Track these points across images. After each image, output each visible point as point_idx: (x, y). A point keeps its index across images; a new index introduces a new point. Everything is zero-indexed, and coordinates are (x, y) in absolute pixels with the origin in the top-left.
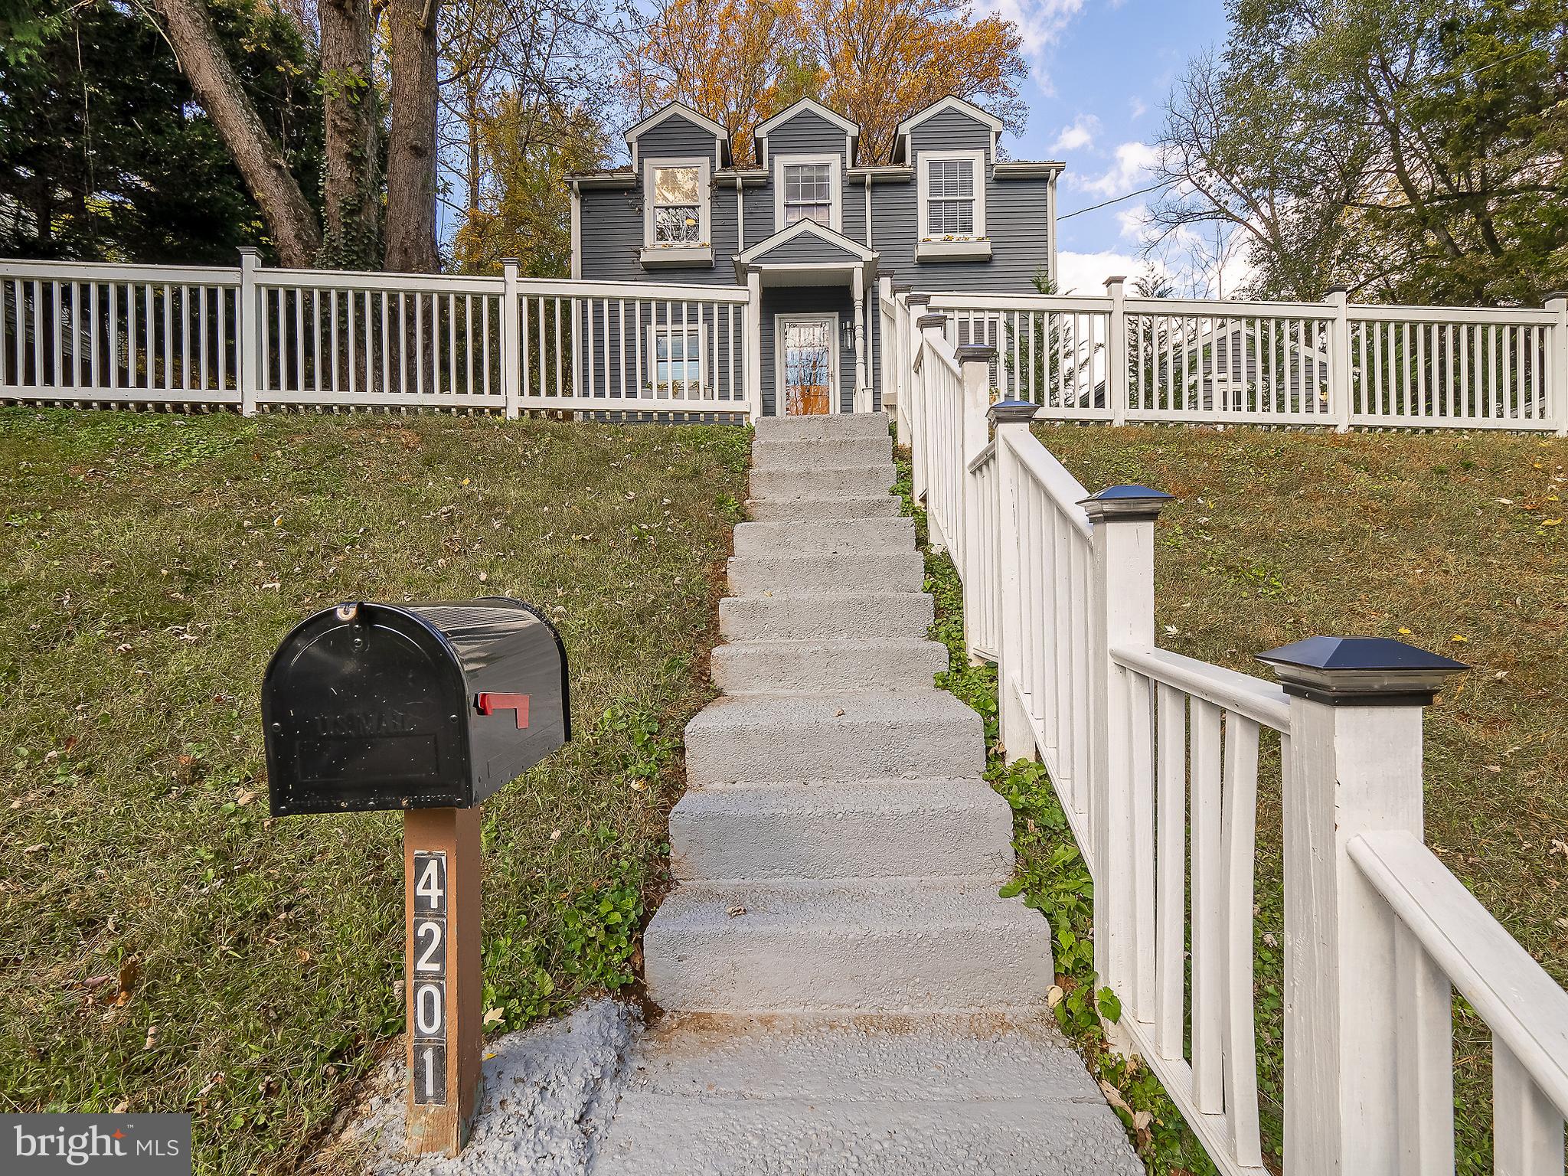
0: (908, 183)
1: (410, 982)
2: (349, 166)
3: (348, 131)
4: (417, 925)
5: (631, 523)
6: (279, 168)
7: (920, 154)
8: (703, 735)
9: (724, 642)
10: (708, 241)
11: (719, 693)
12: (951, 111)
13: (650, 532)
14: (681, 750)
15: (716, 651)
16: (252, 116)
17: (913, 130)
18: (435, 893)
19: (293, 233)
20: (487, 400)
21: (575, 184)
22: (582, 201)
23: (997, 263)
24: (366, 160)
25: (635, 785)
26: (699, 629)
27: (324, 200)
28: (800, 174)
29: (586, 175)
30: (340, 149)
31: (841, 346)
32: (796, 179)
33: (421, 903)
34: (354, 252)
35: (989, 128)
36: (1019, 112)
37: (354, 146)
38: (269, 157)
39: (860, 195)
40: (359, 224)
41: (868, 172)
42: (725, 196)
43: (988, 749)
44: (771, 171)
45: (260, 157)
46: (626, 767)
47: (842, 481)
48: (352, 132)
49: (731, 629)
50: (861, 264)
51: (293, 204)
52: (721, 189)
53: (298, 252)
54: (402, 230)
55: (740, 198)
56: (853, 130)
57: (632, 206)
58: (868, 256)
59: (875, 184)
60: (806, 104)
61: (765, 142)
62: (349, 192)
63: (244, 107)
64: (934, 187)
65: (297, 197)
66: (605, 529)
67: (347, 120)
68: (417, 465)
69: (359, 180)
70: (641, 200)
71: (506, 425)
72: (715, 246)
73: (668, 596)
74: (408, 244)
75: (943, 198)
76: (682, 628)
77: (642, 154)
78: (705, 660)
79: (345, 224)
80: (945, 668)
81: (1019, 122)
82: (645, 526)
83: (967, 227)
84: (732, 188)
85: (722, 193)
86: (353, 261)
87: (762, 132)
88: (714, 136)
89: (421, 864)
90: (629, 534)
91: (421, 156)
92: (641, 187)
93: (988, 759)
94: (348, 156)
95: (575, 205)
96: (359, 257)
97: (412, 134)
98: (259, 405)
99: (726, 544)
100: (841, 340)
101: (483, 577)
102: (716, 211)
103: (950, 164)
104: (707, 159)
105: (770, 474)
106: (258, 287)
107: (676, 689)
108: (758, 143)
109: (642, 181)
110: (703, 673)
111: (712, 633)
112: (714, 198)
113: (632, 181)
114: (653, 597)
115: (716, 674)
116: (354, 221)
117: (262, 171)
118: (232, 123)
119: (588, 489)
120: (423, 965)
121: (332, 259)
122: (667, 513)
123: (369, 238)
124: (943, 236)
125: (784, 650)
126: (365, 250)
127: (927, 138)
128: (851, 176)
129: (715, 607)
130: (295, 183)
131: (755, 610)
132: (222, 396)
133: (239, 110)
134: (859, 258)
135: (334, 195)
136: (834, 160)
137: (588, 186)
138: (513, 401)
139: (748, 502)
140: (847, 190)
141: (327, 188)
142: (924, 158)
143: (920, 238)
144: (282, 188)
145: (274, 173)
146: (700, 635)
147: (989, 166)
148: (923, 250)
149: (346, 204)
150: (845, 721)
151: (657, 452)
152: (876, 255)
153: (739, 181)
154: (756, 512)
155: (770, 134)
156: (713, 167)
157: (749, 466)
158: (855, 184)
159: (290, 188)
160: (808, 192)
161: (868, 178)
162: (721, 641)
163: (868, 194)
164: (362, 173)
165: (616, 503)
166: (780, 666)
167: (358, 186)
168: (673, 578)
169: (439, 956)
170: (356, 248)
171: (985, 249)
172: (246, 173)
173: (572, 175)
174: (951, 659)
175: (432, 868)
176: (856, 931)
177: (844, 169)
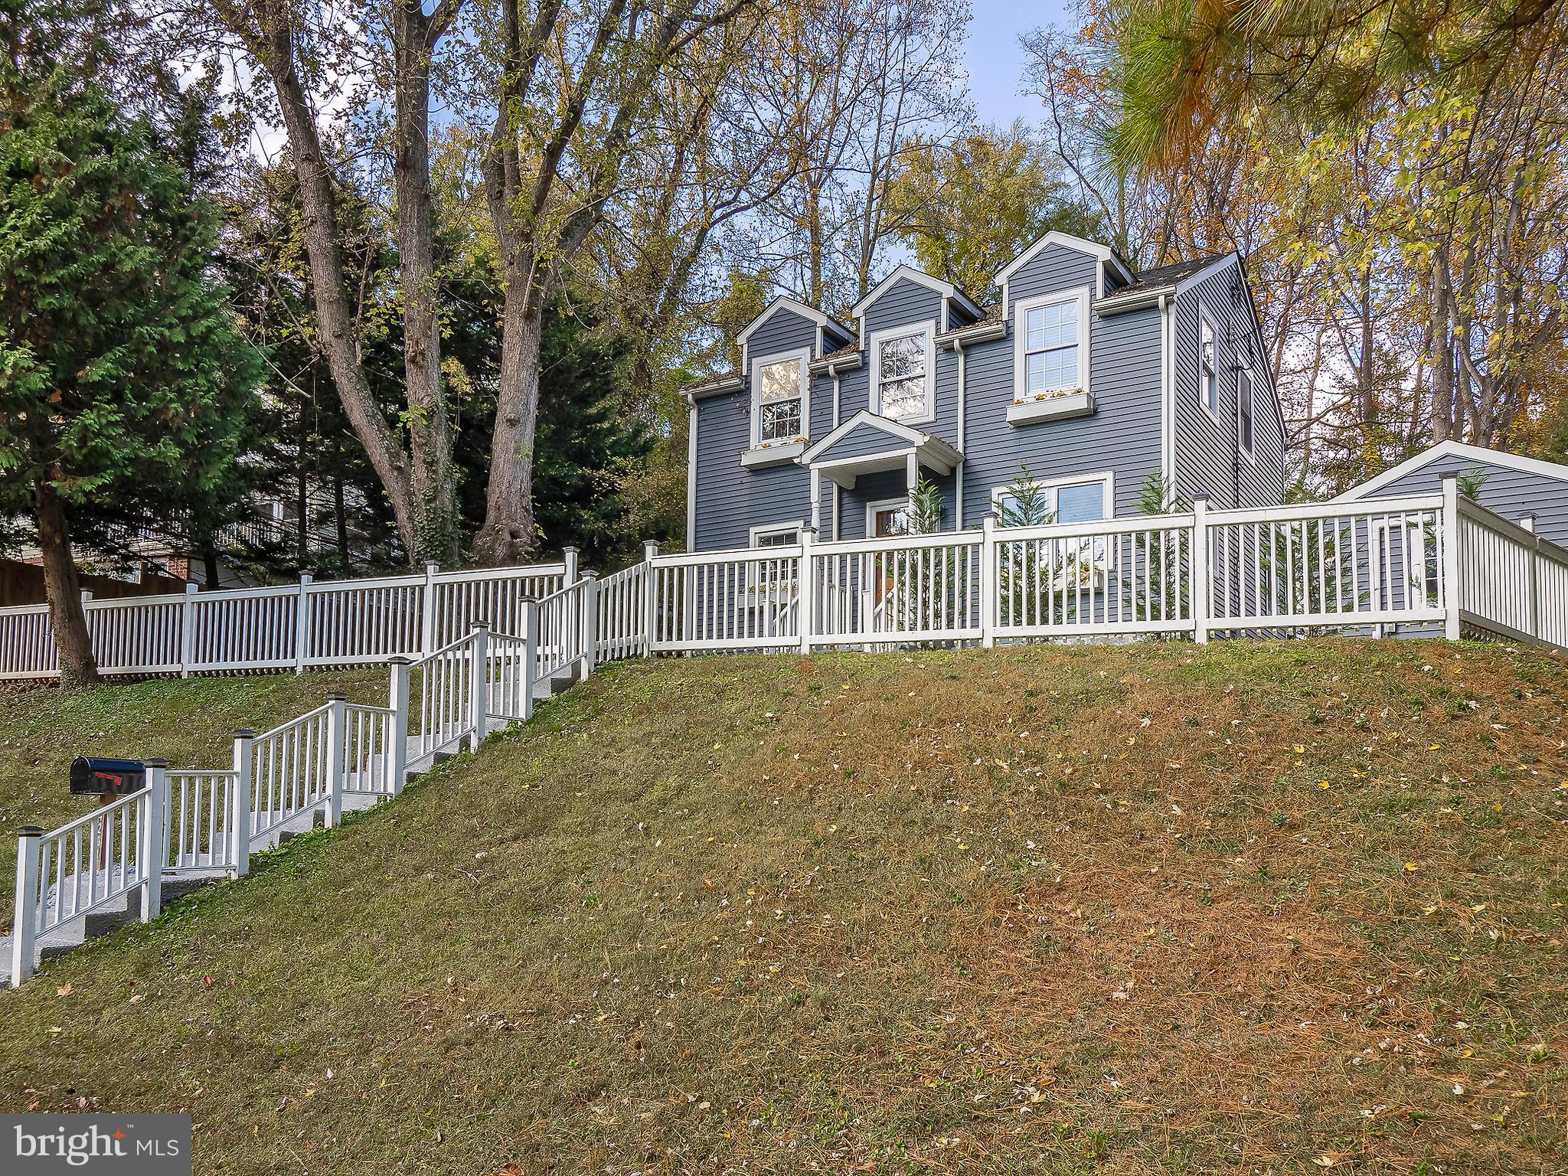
0: (1006, 338)
2: (426, 469)
6: (399, 468)
10: (807, 434)
12: (1053, 247)
17: (1010, 279)
19: (407, 516)
21: (690, 397)
22: (699, 410)
23: (1103, 415)
24: (437, 462)
28: (895, 348)
30: (420, 458)
32: (891, 354)
35: (1095, 258)
37: (427, 454)
38: (392, 462)
39: (954, 361)
40: (434, 508)
41: (955, 337)
42: (824, 384)
44: (867, 350)
45: (386, 464)
50: (914, 450)
52: (820, 378)
54: (497, 491)
55: (837, 385)
56: (947, 292)
57: (740, 410)
58: (919, 440)
59: (968, 347)
60: (902, 273)
61: (862, 321)
64: (1033, 338)
69: (432, 477)
70: (749, 400)
75: (1044, 349)
77: (751, 355)
83: (1072, 377)
84: (826, 375)
85: (820, 382)
87: (859, 311)
88: (815, 324)
91: (514, 425)
92: (749, 388)
94: (425, 461)
95: (693, 414)
96: (437, 532)
102: (815, 401)
103: (1051, 308)
104: (808, 349)
109: (750, 382)
112: (813, 388)
113: (742, 385)
116: (431, 507)
117: (388, 473)
123: (443, 517)
124: (1041, 393)
126: (440, 526)
127: (1027, 284)
128: (941, 344)
136: (928, 327)
137: (704, 396)
140: (941, 357)
142: (1023, 308)
143: (1016, 399)
147: (1094, 303)
148: (1012, 415)
149: (425, 496)
152: (929, 438)
153: (831, 369)
155: (867, 312)
156: (813, 356)
158: (948, 351)
161: (957, 344)
163: (961, 360)
164: (435, 472)
173: (686, 390)
177: (937, 336)
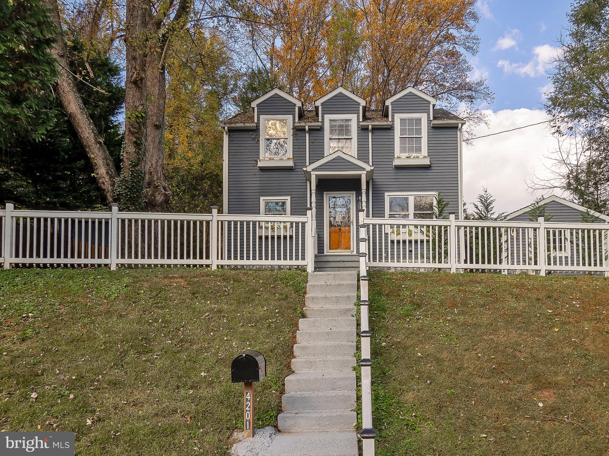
0: (390, 129)
1: (245, 411)
2: (135, 147)
3: (136, 133)
4: (246, 403)
5: (266, 320)
6: (100, 143)
7: (396, 115)
8: (290, 381)
9: (295, 358)
10: (291, 157)
11: (293, 372)
12: (411, 94)
13: (272, 322)
14: (284, 385)
15: (293, 360)
16: (90, 121)
17: (392, 103)
18: (249, 398)
19: (105, 172)
20: (204, 262)
21: (226, 128)
22: (229, 135)
23: (433, 168)
25: (273, 392)
26: (288, 354)
27: (122, 160)
28: (337, 123)
29: (232, 124)
30: (131, 140)
31: (357, 208)
32: (335, 126)
33: (247, 399)
34: (134, 182)
35: (429, 103)
36: (474, 41)
37: (137, 138)
38: (96, 139)
39: (366, 134)
40: (137, 171)
41: (370, 124)
42: (300, 134)
43: (357, 384)
44: (323, 122)
45: (93, 139)
46: (271, 388)
47: (338, 300)
48: (137, 133)
49: (297, 354)
50: (365, 172)
51: (105, 158)
52: (298, 131)
53: (107, 180)
54: (149, 163)
55: (307, 135)
56: (363, 103)
57: (254, 139)
58: (369, 168)
59: (373, 129)
60: (340, 90)
61: (320, 108)
62: (134, 157)
63: (87, 118)
64: (402, 131)
65: (107, 155)
66: (258, 321)
67: (135, 128)
68: (190, 296)
69: (139, 152)
70: (258, 135)
71: (213, 274)
72: (295, 158)
73: (278, 344)
74: (152, 170)
75: (407, 136)
76: (283, 354)
77: (259, 113)
78: (290, 363)
79: (132, 171)
80: (355, 365)
81: (475, 47)
82: (271, 321)
83: (419, 150)
84: (304, 130)
85: (298, 132)
86: (134, 185)
87: (318, 103)
88: (295, 105)
89: (247, 393)
90: (266, 324)
91: (158, 129)
92: (259, 129)
93: (357, 386)
94: (135, 143)
95: (226, 138)
96: (136, 184)
97: (155, 119)
98: (117, 264)
99: (296, 325)
100: (357, 205)
101: (225, 338)
102: (296, 141)
103: (411, 120)
104: (291, 116)
105: (313, 298)
106: (118, 219)
107: (282, 370)
108: (317, 108)
109: (259, 126)
110: (289, 366)
111: (292, 355)
112: (294, 135)
113: (254, 127)
114: (274, 344)
115: (293, 367)
116: (135, 169)
117: (93, 145)
118: (82, 125)
119: (250, 305)
120: (247, 409)
121: (125, 185)
122: (277, 315)
123: (141, 176)
124: (407, 155)
125: (312, 360)
126: (139, 181)
127: (399, 106)
128: (361, 126)
129: (292, 347)
130: (105, 147)
131: (304, 348)
132: (103, 261)
133: (85, 120)
134: (364, 169)
135: (127, 158)
136: (353, 117)
137: (232, 129)
138: (214, 262)
139: (304, 309)
140: (360, 132)
141: (124, 155)
142: (398, 117)
143: (396, 156)
144: (101, 152)
145: (98, 146)
146: (288, 356)
147: (429, 121)
148: (396, 162)
149: (133, 162)
150: (323, 377)
151: (272, 287)
152: (372, 168)
153: (307, 128)
154: (307, 313)
155: (322, 104)
156: (294, 120)
157: (305, 293)
158: (363, 129)
159: (104, 151)
160: (341, 132)
161: (370, 127)
162: (294, 357)
163: (370, 134)
164: (140, 149)
165: (261, 311)
166: (311, 364)
167: (138, 155)
168: (280, 338)
169: (249, 407)
170: (135, 180)
171: (427, 162)
172: (86, 146)
173: (225, 124)
174: (357, 362)
175: (249, 394)
176: (319, 416)
177: (358, 122)
